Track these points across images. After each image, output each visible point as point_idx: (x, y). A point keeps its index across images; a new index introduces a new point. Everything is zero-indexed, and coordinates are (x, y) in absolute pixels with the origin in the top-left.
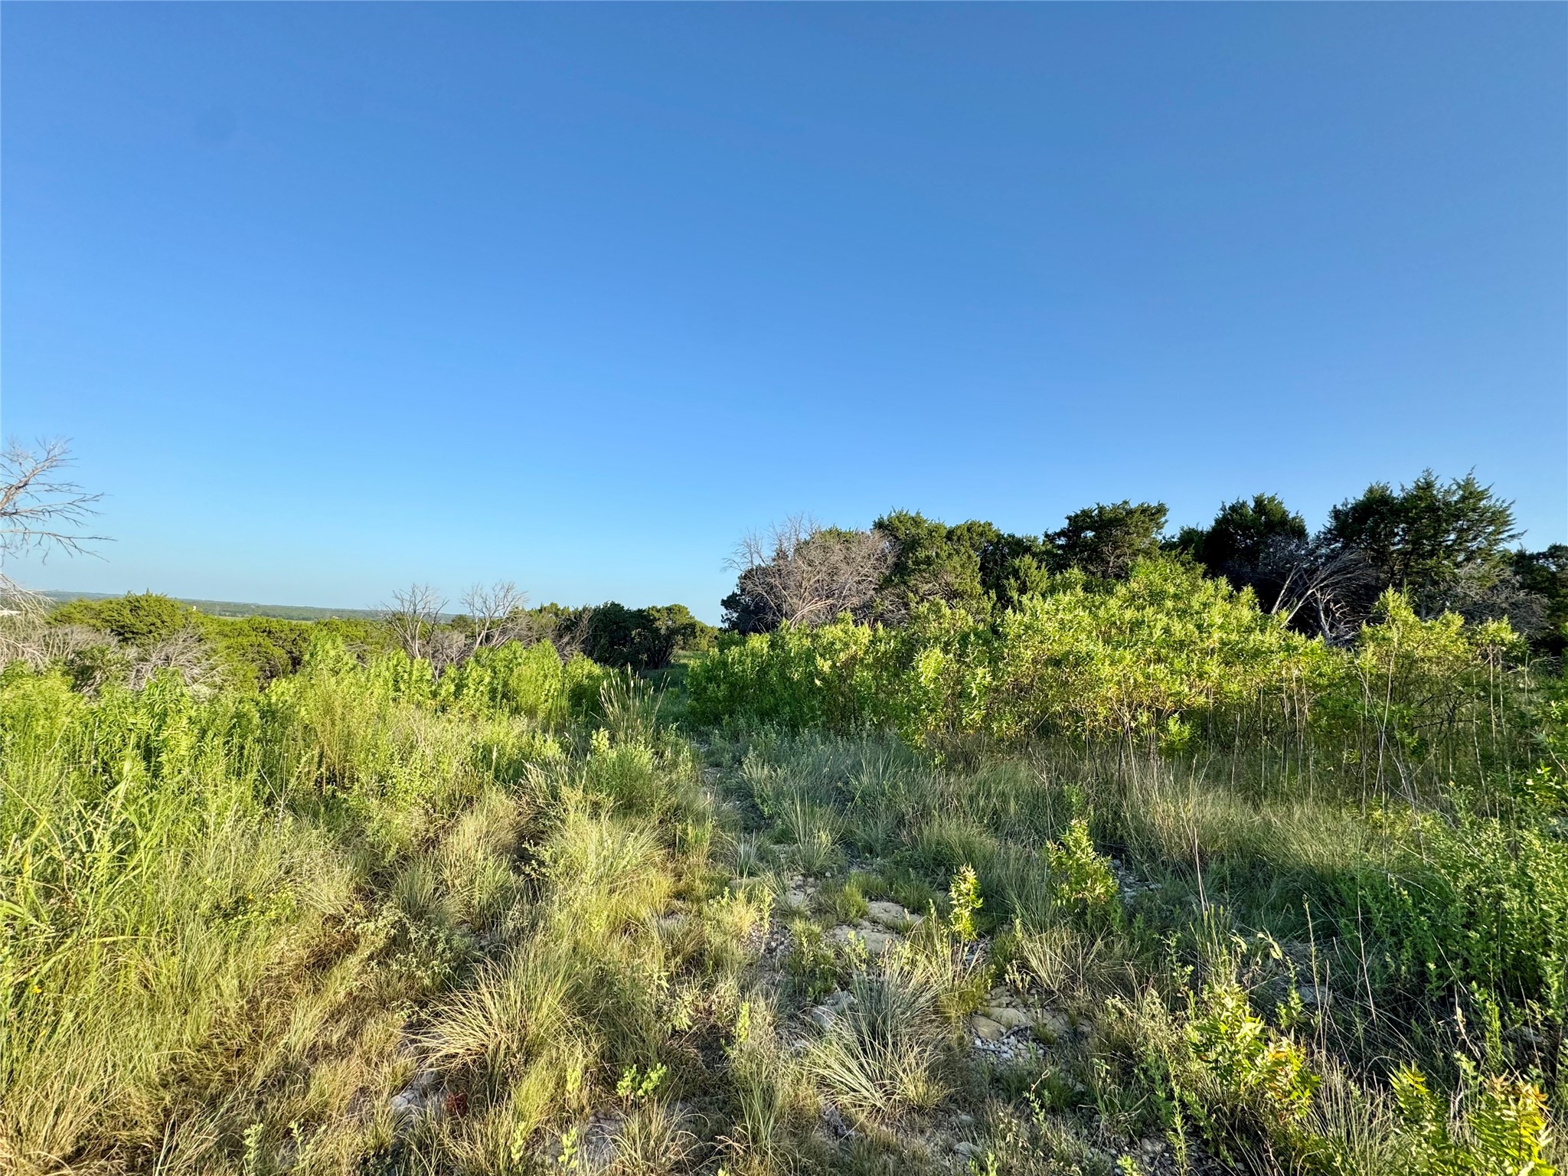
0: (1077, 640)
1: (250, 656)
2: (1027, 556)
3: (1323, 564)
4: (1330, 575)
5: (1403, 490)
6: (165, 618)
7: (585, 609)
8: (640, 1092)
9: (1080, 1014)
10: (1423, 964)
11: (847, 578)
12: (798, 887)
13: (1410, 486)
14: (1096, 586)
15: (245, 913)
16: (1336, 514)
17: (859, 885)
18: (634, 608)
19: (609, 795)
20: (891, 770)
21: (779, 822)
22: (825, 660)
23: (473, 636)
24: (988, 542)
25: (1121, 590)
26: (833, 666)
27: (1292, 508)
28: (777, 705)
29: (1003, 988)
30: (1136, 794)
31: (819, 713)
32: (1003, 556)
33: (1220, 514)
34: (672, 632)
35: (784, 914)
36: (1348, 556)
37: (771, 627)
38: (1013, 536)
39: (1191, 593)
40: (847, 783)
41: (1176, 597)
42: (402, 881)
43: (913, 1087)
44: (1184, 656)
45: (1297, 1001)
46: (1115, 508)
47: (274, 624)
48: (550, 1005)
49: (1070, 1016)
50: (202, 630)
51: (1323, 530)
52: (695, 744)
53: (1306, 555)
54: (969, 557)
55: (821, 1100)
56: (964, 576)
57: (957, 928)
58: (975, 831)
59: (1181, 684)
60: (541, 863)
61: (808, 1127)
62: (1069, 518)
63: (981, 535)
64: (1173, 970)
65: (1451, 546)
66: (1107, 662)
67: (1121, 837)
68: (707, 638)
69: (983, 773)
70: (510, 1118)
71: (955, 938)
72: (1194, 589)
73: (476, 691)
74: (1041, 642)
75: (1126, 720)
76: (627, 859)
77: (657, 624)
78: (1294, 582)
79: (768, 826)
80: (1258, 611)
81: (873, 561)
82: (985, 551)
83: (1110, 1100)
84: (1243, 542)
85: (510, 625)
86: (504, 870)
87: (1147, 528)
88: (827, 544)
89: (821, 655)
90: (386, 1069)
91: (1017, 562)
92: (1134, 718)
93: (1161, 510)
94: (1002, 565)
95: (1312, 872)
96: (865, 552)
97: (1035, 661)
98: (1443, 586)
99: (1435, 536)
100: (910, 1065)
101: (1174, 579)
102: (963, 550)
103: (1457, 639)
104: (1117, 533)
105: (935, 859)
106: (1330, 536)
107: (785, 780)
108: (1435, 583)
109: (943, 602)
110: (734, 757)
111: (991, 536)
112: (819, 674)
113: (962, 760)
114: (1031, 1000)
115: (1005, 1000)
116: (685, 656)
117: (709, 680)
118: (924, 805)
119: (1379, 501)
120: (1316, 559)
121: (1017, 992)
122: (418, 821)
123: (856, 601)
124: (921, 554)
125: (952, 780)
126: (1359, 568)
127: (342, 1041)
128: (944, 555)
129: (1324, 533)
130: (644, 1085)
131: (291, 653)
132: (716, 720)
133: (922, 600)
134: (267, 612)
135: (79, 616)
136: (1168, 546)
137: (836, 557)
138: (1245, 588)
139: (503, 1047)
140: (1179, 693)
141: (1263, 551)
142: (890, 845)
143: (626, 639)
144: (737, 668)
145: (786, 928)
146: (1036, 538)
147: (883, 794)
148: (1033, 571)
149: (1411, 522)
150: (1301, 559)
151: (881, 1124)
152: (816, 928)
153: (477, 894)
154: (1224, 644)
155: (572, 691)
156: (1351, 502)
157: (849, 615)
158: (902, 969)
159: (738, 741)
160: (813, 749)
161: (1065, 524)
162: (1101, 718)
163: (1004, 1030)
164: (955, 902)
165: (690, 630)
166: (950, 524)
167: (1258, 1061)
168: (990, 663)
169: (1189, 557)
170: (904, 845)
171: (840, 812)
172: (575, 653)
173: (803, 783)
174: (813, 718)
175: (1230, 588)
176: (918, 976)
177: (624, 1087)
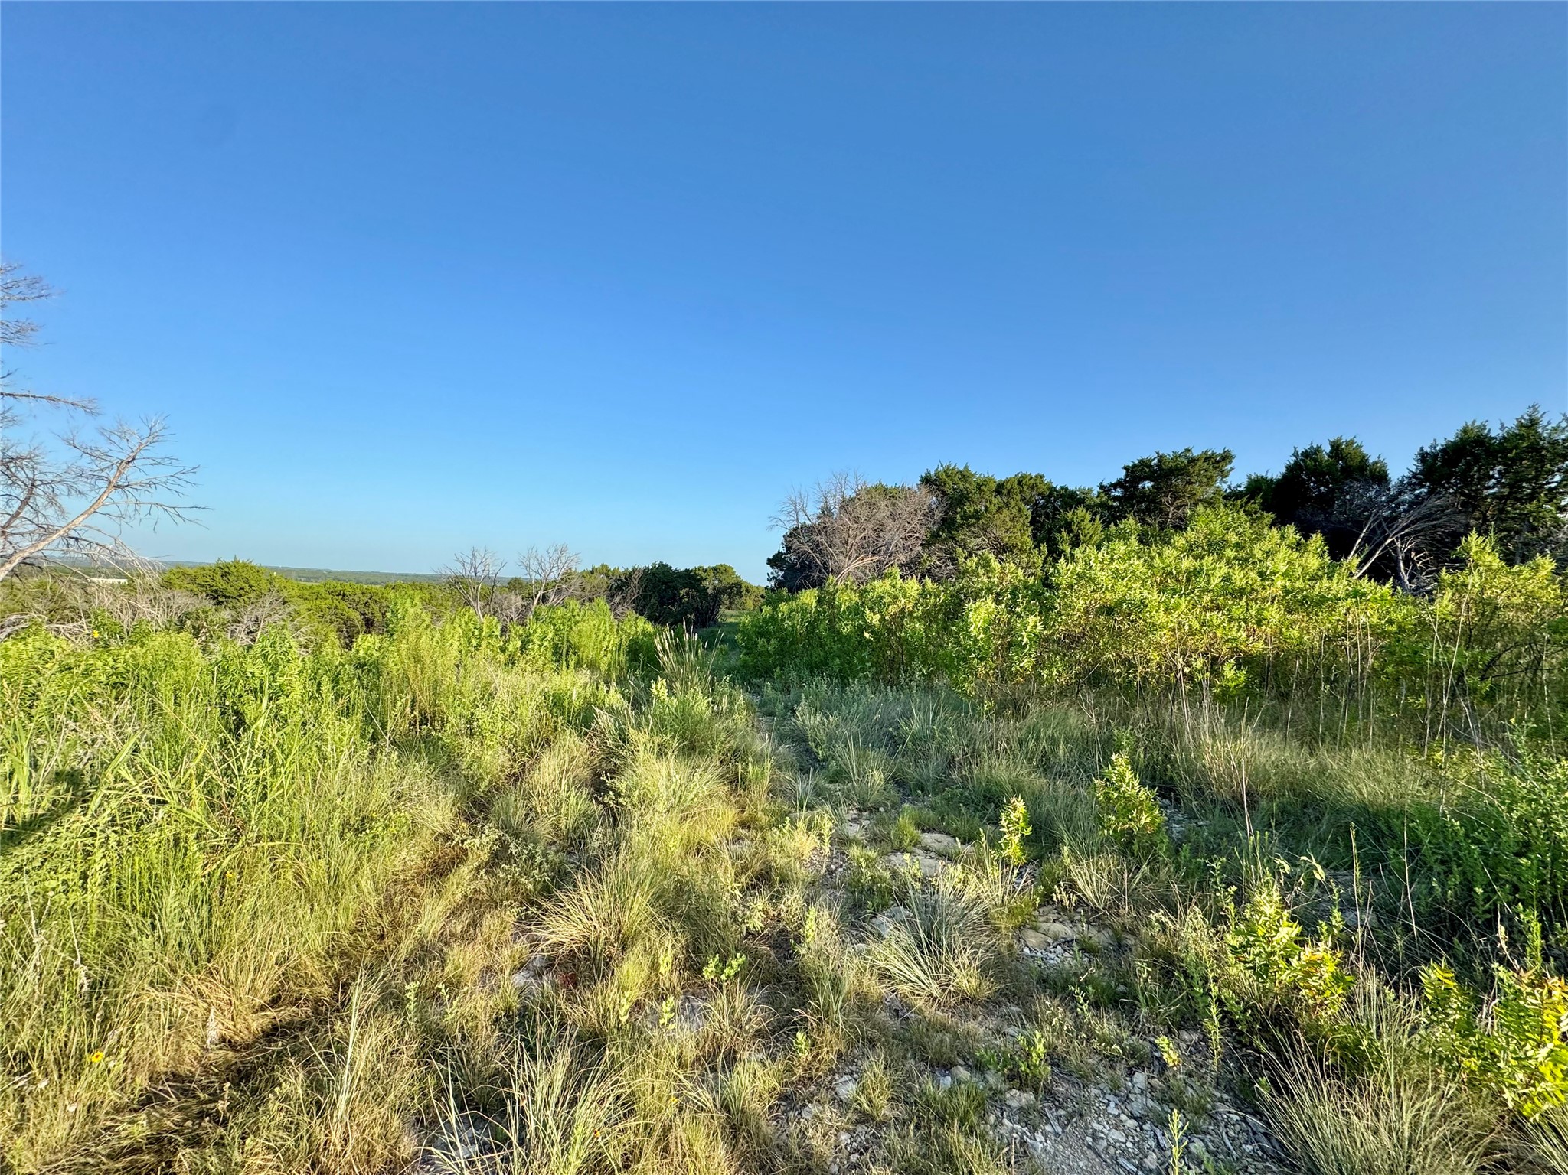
0: (1130, 589)
1: (328, 618)
2: (1080, 509)
3: (1405, 511)
4: (1413, 523)
5: (1502, 428)
6: (252, 582)
7: (634, 570)
8: (723, 977)
9: (1124, 929)
10: (1471, 890)
11: (894, 535)
12: (854, 820)
13: (1511, 424)
14: (1152, 536)
15: (371, 828)
16: (1423, 457)
17: (912, 817)
18: (682, 569)
19: (673, 737)
20: (941, 716)
21: (833, 763)
22: (874, 614)
23: (531, 597)
24: (1039, 495)
25: (1179, 540)
26: (883, 619)
27: (1372, 453)
28: (826, 658)
29: (1050, 907)
30: (1188, 738)
31: (869, 664)
32: (1055, 509)
33: (1292, 460)
34: (719, 592)
35: (842, 842)
36: (1436, 502)
37: (819, 584)
38: (1066, 489)
39: (1253, 542)
40: (897, 729)
41: (1238, 546)
42: (497, 806)
43: (966, 979)
44: (1243, 603)
45: (1339, 919)
46: (1177, 456)
47: (348, 588)
48: (639, 906)
49: (1114, 930)
50: (286, 594)
51: (1407, 474)
52: (748, 696)
53: (1387, 502)
54: (1020, 510)
55: (883, 989)
56: (1014, 530)
57: (1007, 852)
58: (1024, 771)
59: (1238, 630)
60: (618, 795)
61: (873, 1008)
62: (1126, 468)
63: (1032, 488)
64: (1216, 890)
65: (1555, 488)
66: (1162, 609)
67: (1171, 779)
68: (753, 597)
69: (1033, 717)
70: (615, 990)
71: (1005, 863)
72: (1260, 537)
73: (540, 646)
74: (1094, 591)
75: (1179, 667)
76: (695, 792)
77: (704, 583)
78: (1372, 531)
79: (823, 767)
80: (1327, 559)
81: (919, 517)
82: (1036, 504)
83: (1151, 996)
84: (1316, 489)
85: (564, 586)
86: (585, 800)
87: (1211, 477)
88: (873, 500)
89: (870, 609)
90: (505, 952)
91: (1070, 515)
92: (1188, 664)
93: (1227, 457)
94: (1054, 518)
95: (1365, 808)
96: (911, 507)
97: (1087, 612)
98: (1542, 532)
99: (1536, 478)
100: (964, 964)
101: (1237, 527)
102: (1013, 504)
103: (1548, 586)
104: (1177, 482)
105: (985, 797)
106: (1414, 481)
107: (837, 727)
108: (1535, 529)
109: (992, 557)
110: (786, 707)
111: (1042, 488)
112: (869, 627)
113: (1011, 706)
114: (1077, 917)
115: (1052, 917)
116: (732, 616)
117: (760, 635)
118: (974, 748)
119: (1474, 441)
120: (1398, 505)
121: (1064, 909)
122: (503, 760)
123: (902, 557)
124: (970, 508)
125: (1002, 725)
126: (1446, 515)
127: (464, 931)
128: (993, 508)
129: (1409, 478)
130: (726, 971)
131: (364, 614)
132: (768, 674)
133: (970, 555)
134: (338, 577)
135: (178, 582)
136: (1233, 496)
137: (882, 514)
138: (1314, 536)
139: (603, 938)
140: (1235, 639)
141: (1338, 498)
142: (941, 783)
143: (675, 599)
144: (787, 623)
145: (844, 854)
146: (1090, 490)
147: (933, 738)
148: (1087, 524)
149: (1509, 464)
150: (1381, 506)
151: (937, 1010)
152: (873, 854)
153: (563, 820)
154: (1287, 592)
155: (629, 646)
156: (1441, 443)
157: (896, 571)
158: (954, 888)
159: (789, 692)
160: (864, 700)
161: (1122, 474)
162: (1153, 664)
163: (1051, 941)
164: (1005, 830)
165: (736, 590)
166: (1000, 477)
167: (1294, 962)
168: (1040, 613)
169: (1257, 507)
170: (955, 783)
171: (891, 755)
172: (628, 612)
173: (855, 728)
174: (863, 670)
175: (1298, 536)
176: (970, 893)
177: (709, 972)
